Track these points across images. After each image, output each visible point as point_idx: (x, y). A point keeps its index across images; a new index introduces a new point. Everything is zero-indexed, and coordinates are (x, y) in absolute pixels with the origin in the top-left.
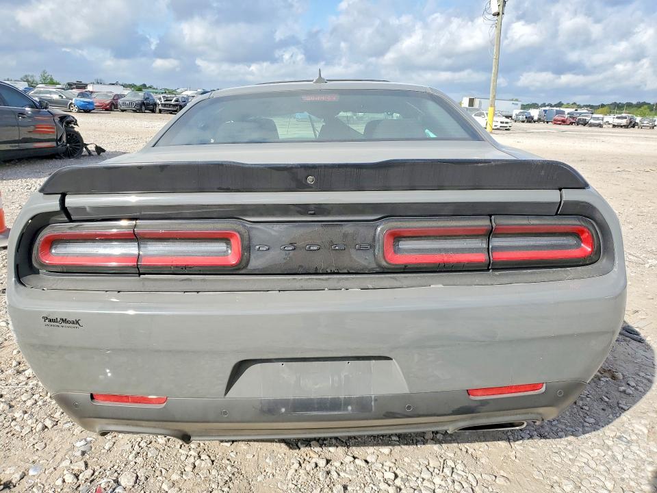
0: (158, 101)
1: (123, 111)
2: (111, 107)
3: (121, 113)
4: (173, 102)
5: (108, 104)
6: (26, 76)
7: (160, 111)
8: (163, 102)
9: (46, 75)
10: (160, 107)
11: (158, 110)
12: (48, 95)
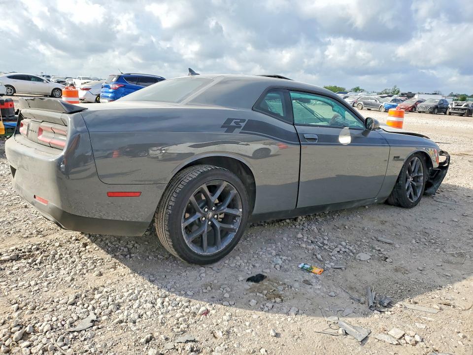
0: (450, 106)
1: (420, 112)
2: (412, 109)
3: (419, 114)
4: (462, 107)
5: (410, 107)
6: (386, 90)
7: (450, 114)
8: (454, 107)
9: (396, 89)
10: (450, 110)
11: (448, 113)
12: (370, 100)
